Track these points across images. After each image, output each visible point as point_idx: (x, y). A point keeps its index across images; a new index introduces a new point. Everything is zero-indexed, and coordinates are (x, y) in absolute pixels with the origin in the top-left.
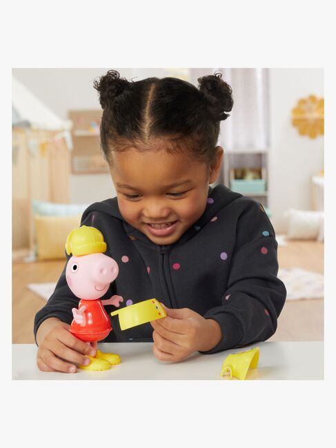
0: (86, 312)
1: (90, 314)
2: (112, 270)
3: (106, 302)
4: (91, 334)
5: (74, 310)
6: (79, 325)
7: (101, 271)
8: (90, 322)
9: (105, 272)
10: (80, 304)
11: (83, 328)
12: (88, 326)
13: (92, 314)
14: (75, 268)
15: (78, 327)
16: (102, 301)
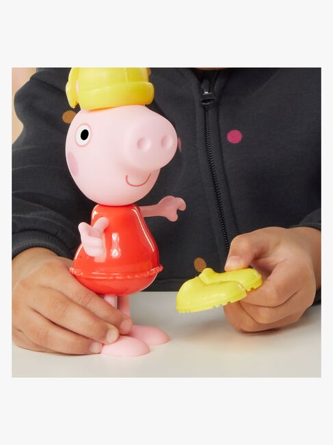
0: (107, 231)
1: (115, 237)
2: (163, 142)
3: (151, 211)
4: (117, 277)
5: (82, 227)
6: (92, 258)
7: (140, 143)
8: (115, 253)
9: (148, 145)
10: (94, 213)
11: (99, 265)
12: (110, 261)
13: (121, 236)
14: (85, 135)
15: (89, 262)
16: (142, 208)
